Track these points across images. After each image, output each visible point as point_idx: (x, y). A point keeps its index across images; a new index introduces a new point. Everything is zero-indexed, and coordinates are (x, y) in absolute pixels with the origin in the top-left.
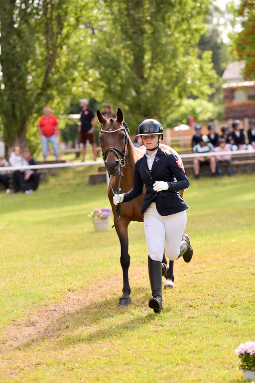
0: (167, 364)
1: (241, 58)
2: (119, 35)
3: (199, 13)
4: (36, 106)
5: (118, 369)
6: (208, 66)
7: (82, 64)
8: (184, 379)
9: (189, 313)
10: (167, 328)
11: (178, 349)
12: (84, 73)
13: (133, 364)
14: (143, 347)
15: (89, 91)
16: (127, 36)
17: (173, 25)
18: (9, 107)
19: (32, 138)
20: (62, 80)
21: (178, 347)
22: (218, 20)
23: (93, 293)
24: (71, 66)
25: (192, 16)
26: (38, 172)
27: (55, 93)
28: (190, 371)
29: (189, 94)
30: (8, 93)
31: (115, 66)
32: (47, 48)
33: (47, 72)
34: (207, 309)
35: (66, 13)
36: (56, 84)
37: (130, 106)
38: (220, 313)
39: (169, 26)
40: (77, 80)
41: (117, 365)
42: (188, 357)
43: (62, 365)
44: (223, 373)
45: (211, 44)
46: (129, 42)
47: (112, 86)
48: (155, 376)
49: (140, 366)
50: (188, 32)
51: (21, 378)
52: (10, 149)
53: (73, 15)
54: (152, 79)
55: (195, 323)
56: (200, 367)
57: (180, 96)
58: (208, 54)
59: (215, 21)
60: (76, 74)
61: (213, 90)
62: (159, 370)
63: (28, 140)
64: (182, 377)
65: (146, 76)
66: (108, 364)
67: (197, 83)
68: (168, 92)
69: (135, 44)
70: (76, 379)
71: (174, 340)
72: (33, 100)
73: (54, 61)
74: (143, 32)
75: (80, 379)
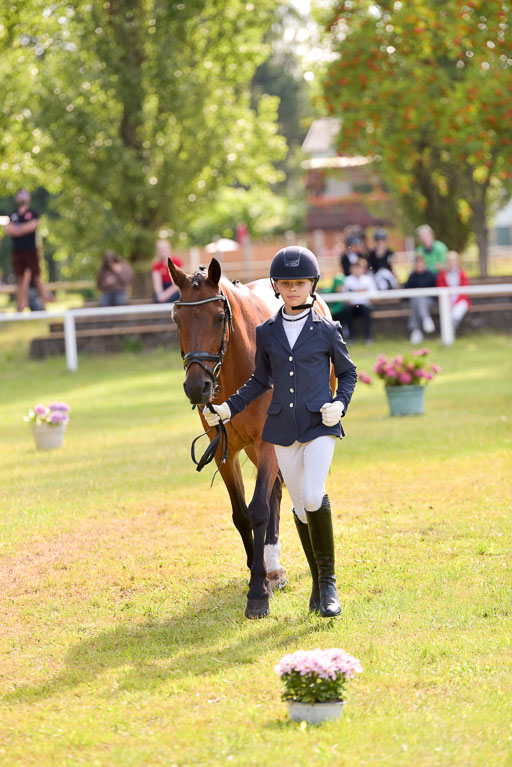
0: (153, 694)
1: (332, 112)
3: (251, 24)
5: (61, 704)
6: (270, 128)
7: (20, 118)
8: (180, 719)
10: (160, 631)
11: (176, 667)
12: (23, 136)
14: (111, 663)
15: (36, 172)
16: (110, 65)
17: (201, 44)
21: (174, 664)
22: (296, 33)
25: (237, 31)
29: (232, 180)
37: (115, 202)
39: (193, 48)
40: (8, 150)
44: (253, 708)
45: (282, 81)
46: (114, 78)
47: (79, 163)
48: (128, 716)
53: (2, 19)
57: (214, 186)
58: (270, 103)
59: (288, 35)
60: (7, 138)
61: (281, 175)
64: (176, 716)
65: (146, 144)
67: (248, 160)
69: (125, 82)
74: (140, 58)
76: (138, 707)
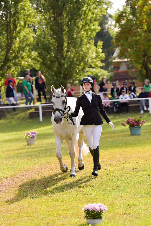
3: (95, 20)
6: (100, 50)
7: (28, 48)
12: (28, 53)
15: (32, 64)
16: (54, 33)
17: (81, 27)
20: (16, 57)
25: (91, 22)
27: (12, 65)
32: (7, 39)
33: (7, 53)
35: (19, 19)
36: (12, 59)
37: (55, 73)
39: (78, 28)
40: (24, 57)
46: (55, 36)
50: (89, 31)
53: (23, 20)
58: (100, 43)
60: (24, 54)
67: (94, 60)
69: (58, 37)
73: (12, 46)
74: (63, 30)
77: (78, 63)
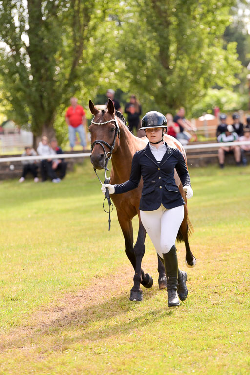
0: (192, 349)
2: (144, 27)
3: (224, 5)
4: (64, 96)
5: (144, 354)
6: (233, 57)
7: (109, 55)
8: (209, 364)
9: (213, 299)
10: (192, 314)
11: (203, 334)
12: (110, 64)
13: (158, 349)
14: (169, 332)
15: (116, 82)
16: (153, 28)
17: (198, 16)
18: (38, 98)
19: (59, 129)
20: (89, 71)
21: (202, 333)
22: (244, 12)
23: (119, 280)
24: (98, 57)
25: (217, 8)
26: (66, 161)
27: (82, 83)
28: (215, 357)
29: (213, 84)
30: (36, 83)
31: (141, 57)
32: (75, 40)
33: (75, 64)
34: (231, 295)
35: (93, 6)
36: (83, 75)
37: (156, 97)
38: (245, 300)
39: (194, 18)
40: (103, 71)
41: (143, 351)
42: (213, 342)
43: (89, 350)
45: (236, 35)
46: (155, 34)
47: (138, 77)
48: (181, 361)
49: (166, 351)
50: (213, 23)
51: (49, 362)
52: (38, 139)
53: (100, 7)
54: (177, 70)
55: (220, 310)
56: (225, 352)
57: (205, 87)
58: (233, 45)
59: (240, 12)
60: (102, 65)
61: (238, 81)
62: (184, 355)
63: (55, 131)
64: (207, 362)
65: (171, 67)
66: (134, 349)
67: (222, 73)
68: (194, 82)
69: (161, 36)
70: (103, 363)
71: (199, 326)
72: (60, 90)
73: (82, 53)
74: (168, 24)
75: (107, 363)
76: (185, 356)
77: (194, 78)
